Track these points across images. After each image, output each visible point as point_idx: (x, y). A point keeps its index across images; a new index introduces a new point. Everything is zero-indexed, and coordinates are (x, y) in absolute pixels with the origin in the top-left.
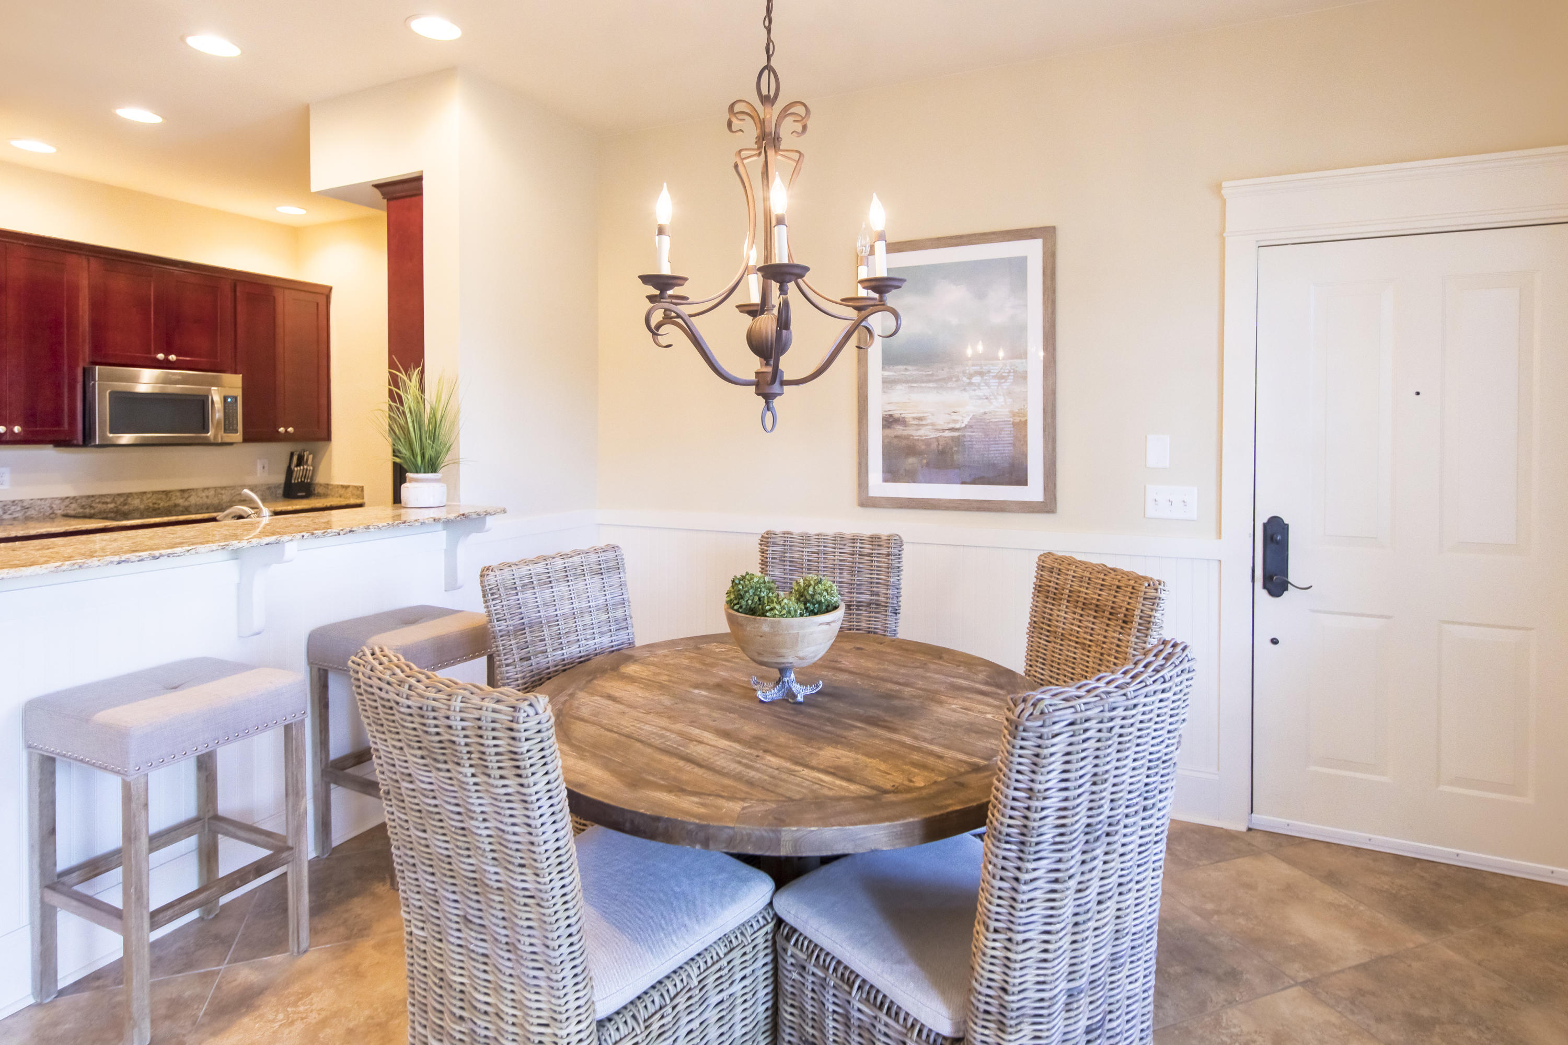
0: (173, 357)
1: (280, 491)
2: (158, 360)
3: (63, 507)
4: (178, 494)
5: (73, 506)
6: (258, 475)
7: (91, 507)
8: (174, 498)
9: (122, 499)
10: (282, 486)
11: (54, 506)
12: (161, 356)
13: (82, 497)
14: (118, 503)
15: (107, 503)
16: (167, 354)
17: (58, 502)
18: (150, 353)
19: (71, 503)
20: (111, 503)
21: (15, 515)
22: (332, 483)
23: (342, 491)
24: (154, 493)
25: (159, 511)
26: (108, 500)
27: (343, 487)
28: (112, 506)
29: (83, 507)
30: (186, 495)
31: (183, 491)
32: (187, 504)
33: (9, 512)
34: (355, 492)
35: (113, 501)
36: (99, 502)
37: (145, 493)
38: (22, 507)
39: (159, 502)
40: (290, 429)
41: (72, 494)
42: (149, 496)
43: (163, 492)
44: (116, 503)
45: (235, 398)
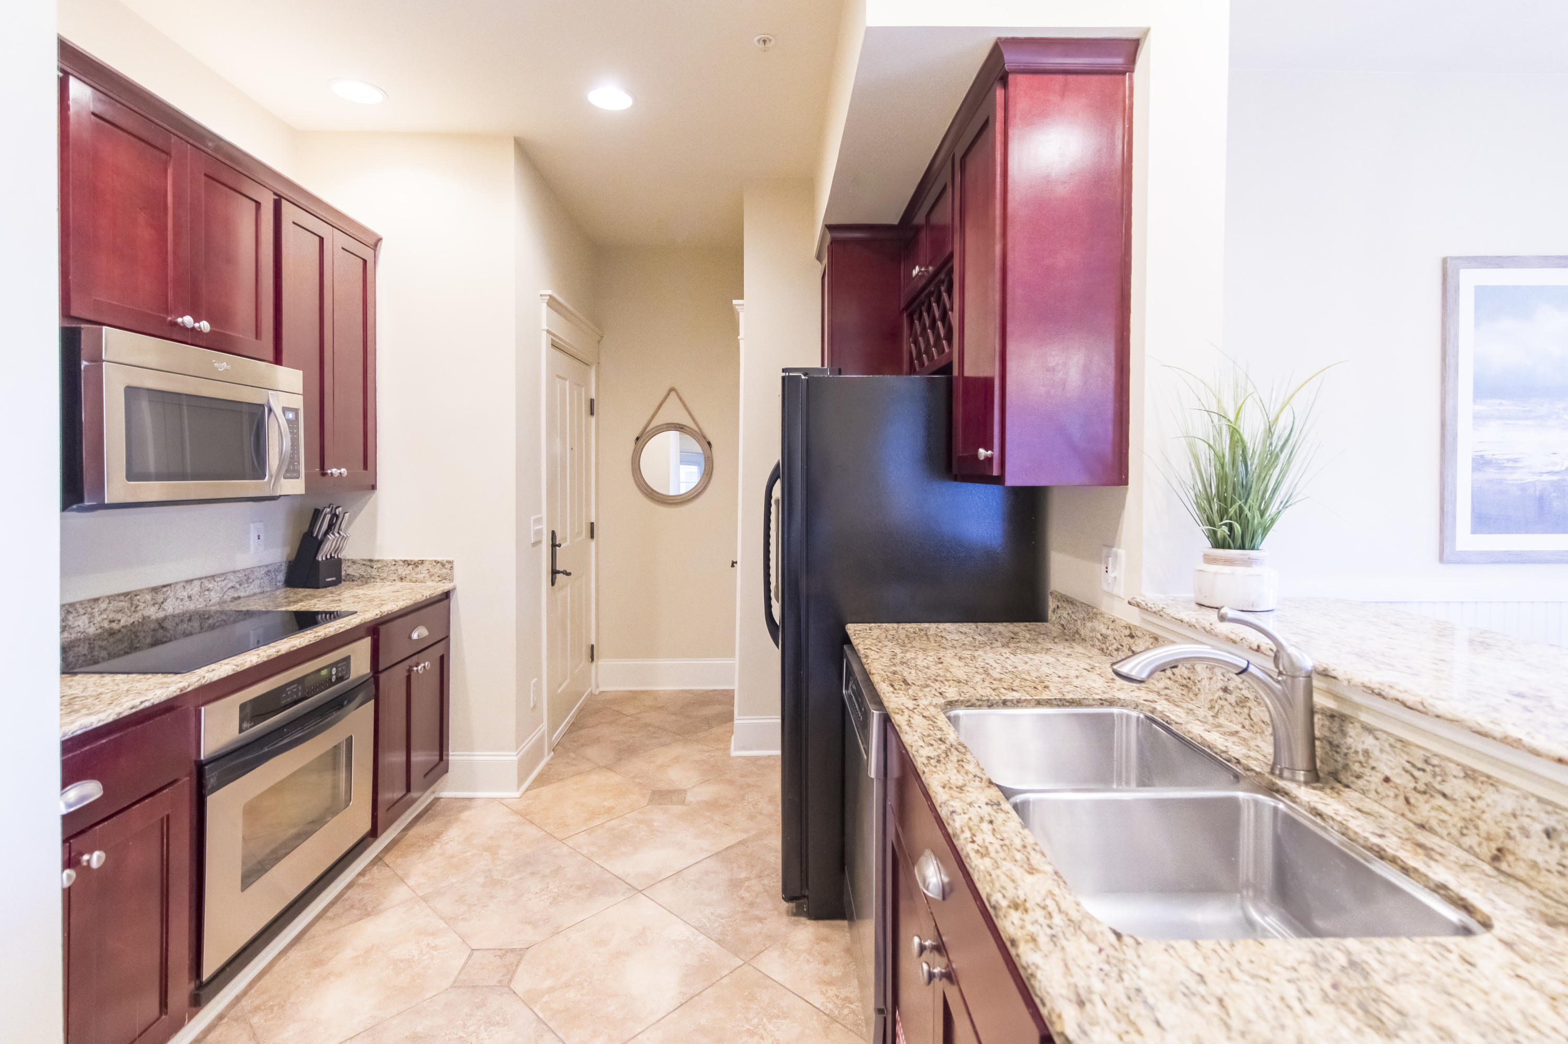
0: (205, 326)
1: (281, 577)
2: (181, 327)
4: (148, 597)
6: (252, 552)
8: (142, 605)
10: (284, 568)
12: (188, 320)
16: (198, 317)
18: (167, 312)
22: (377, 557)
23: (406, 570)
24: (111, 598)
25: (119, 636)
27: (407, 563)
30: (160, 598)
31: (155, 590)
32: (161, 614)
34: (437, 570)
37: (96, 600)
39: (119, 616)
40: (343, 470)
42: (103, 606)
43: (126, 594)
45: (296, 411)
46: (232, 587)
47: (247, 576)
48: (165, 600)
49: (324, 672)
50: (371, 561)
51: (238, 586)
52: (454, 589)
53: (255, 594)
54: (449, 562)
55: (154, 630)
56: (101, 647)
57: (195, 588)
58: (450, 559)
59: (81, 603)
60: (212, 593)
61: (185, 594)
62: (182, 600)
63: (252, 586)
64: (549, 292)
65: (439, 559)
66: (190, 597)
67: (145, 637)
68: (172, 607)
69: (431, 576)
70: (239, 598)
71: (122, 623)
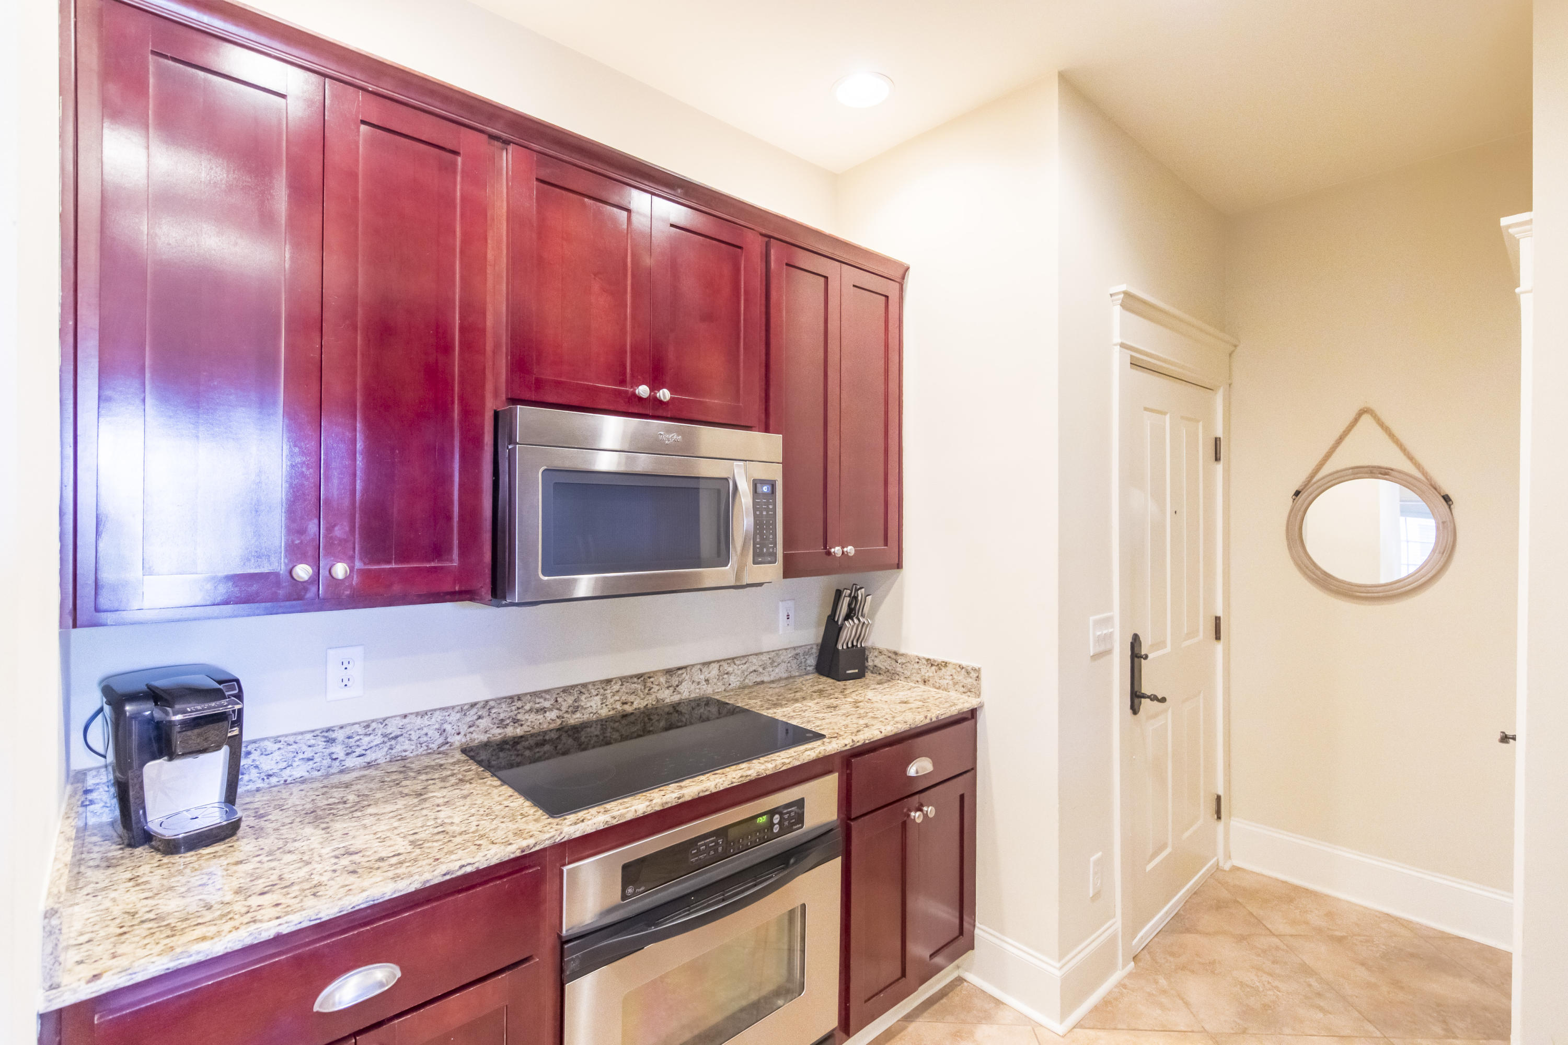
0: (664, 394)
1: (812, 661)
2: (640, 399)
3: (464, 729)
4: (663, 680)
5: (484, 723)
6: (781, 632)
7: (515, 721)
8: (656, 688)
9: (570, 700)
10: (815, 651)
11: (448, 727)
12: (643, 390)
13: (500, 700)
14: (564, 708)
15: (543, 710)
16: (655, 385)
17: (455, 716)
18: (623, 382)
19: (480, 717)
20: (551, 710)
21: (371, 756)
22: (902, 650)
23: (929, 672)
24: (623, 680)
25: (632, 718)
26: (547, 704)
27: (930, 663)
28: (552, 715)
29: (502, 724)
30: (675, 681)
31: (669, 672)
32: (676, 698)
33: (359, 751)
34: (961, 677)
35: (556, 705)
36: (531, 710)
37: (609, 681)
38: (384, 735)
39: (631, 699)
40: (850, 549)
41: (482, 694)
42: (616, 687)
43: (639, 676)
44: (559, 709)
45: (773, 485)
46: (755, 671)
47: (774, 657)
48: (680, 683)
49: (762, 820)
50: (896, 653)
51: (761, 670)
52: (981, 706)
53: (780, 679)
54: (975, 670)
55: (668, 713)
56: (613, 728)
57: (714, 670)
58: (976, 666)
59: (594, 683)
60: (732, 678)
61: (702, 677)
62: (699, 683)
63: (777, 670)
64: (1123, 287)
65: (964, 664)
66: (707, 681)
67: (658, 721)
68: (688, 691)
69: (955, 684)
70: (763, 682)
71: (635, 705)
